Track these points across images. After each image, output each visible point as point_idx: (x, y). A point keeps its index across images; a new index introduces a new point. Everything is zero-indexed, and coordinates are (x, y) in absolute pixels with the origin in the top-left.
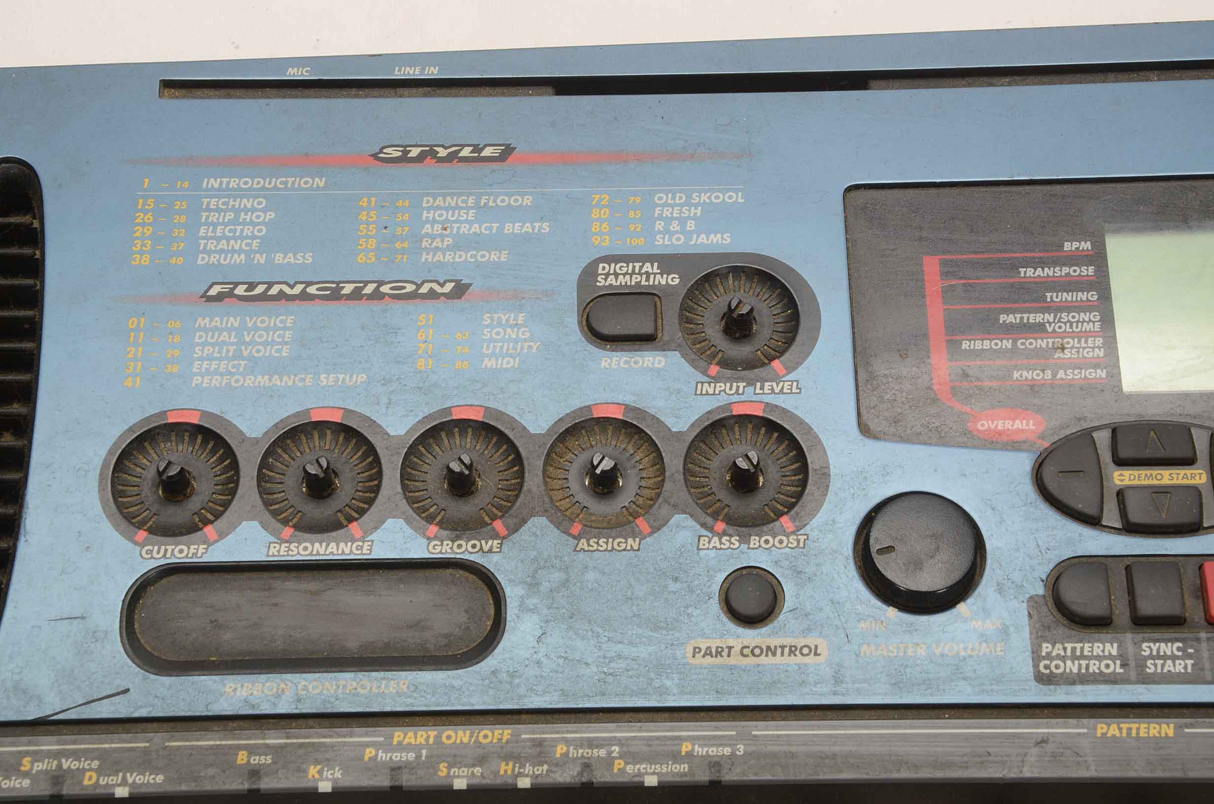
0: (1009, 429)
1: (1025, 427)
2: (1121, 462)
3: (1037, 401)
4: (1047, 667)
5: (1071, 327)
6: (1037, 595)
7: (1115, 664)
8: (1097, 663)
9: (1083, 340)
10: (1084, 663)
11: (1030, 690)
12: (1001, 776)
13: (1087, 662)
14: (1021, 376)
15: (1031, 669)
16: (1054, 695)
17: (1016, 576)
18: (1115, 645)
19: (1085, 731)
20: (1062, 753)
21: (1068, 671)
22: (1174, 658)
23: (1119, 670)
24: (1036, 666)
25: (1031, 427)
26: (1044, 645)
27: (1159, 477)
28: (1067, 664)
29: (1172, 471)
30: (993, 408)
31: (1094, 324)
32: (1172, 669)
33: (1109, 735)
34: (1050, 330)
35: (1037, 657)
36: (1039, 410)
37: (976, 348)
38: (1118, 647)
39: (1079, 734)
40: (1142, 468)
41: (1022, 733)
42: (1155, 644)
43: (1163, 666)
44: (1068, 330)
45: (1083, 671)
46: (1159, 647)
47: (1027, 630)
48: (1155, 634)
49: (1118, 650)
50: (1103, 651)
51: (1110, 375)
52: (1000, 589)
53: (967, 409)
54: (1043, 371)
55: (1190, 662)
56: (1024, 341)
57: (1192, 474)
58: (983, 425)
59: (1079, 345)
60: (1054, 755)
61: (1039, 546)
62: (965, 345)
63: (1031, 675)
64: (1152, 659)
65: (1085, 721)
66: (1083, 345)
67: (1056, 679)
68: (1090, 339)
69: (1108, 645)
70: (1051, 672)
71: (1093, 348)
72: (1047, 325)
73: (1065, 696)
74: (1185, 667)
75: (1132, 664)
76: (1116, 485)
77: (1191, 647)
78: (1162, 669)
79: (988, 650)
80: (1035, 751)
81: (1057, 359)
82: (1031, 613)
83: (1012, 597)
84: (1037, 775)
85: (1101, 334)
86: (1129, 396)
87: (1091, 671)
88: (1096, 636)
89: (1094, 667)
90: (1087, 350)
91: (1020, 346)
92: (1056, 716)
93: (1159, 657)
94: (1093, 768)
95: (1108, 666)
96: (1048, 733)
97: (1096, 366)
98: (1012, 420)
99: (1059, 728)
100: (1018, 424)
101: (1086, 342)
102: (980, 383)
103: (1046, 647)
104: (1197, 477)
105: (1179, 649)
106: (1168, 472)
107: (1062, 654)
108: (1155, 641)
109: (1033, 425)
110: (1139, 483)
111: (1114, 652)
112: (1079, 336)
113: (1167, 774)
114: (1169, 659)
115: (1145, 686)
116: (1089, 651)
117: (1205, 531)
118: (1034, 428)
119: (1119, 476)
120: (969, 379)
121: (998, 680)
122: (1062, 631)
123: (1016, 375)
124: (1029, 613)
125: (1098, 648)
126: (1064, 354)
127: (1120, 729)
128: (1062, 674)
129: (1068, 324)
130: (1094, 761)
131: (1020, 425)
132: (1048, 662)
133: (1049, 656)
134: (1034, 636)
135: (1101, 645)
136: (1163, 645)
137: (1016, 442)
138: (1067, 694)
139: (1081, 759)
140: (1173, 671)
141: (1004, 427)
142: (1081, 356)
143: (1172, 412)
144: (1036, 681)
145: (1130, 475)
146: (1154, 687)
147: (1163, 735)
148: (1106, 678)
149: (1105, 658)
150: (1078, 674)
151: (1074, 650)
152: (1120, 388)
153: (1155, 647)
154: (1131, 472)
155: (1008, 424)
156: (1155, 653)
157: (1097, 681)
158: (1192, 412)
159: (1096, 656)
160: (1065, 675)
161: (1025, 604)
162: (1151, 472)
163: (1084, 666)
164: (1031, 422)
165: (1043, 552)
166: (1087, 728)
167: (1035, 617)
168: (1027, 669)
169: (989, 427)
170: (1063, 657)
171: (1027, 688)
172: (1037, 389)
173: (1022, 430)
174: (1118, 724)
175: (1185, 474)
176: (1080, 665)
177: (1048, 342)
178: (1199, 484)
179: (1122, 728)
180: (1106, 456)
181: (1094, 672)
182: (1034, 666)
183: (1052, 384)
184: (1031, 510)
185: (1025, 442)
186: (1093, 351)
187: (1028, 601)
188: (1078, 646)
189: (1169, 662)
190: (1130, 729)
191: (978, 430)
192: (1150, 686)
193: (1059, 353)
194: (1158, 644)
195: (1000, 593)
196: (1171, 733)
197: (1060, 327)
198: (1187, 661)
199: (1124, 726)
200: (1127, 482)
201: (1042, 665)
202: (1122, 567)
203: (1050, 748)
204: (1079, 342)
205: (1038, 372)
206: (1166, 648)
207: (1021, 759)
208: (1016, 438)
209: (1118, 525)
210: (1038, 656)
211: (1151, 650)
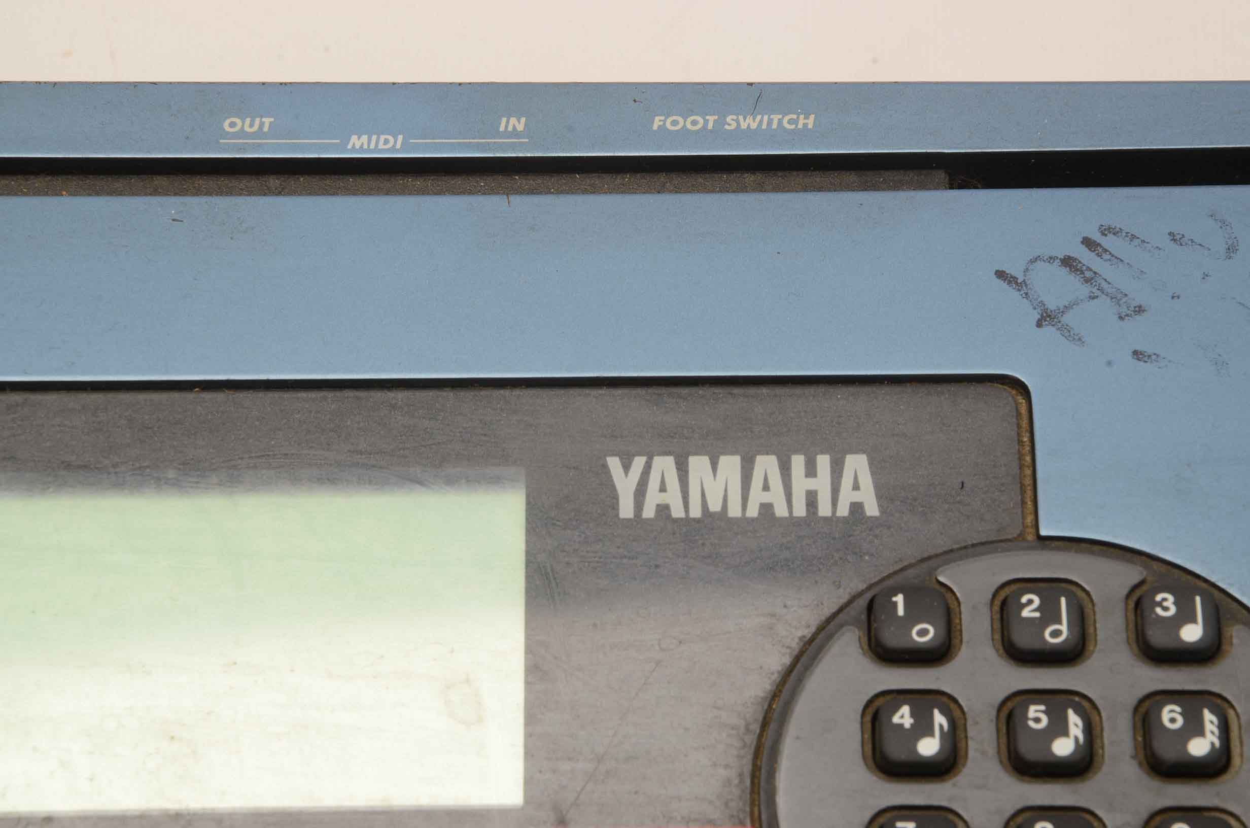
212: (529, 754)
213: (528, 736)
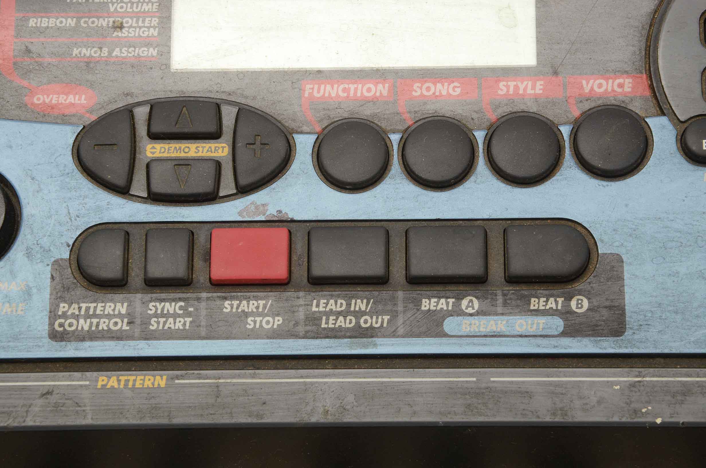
0: (62, 103)
1: (77, 102)
2: (154, 136)
3: (90, 77)
4: (61, 325)
5: (131, 8)
6: (62, 259)
7: (123, 322)
8: (107, 321)
9: (141, 19)
10: (95, 321)
11: (43, 346)
12: (5, 425)
13: (98, 320)
14: (80, 53)
15: (47, 327)
16: (64, 351)
17: (45, 242)
18: (125, 305)
19: (88, 383)
20: (64, 404)
21: (80, 328)
22: (175, 316)
23: (125, 327)
24: (51, 324)
25: (83, 101)
26: (62, 305)
27: (187, 150)
28: (80, 322)
29: (199, 145)
30: (49, 83)
31: (153, 5)
32: (172, 326)
33: (108, 387)
34: (112, 9)
35: (53, 315)
36: (91, 85)
37: (43, 25)
38: (128, 306)
39: (81, 386)
40: (172, 141)
41: (30, 386)
42: (160, 304)
43: (165, 323)
44: (129, 10)
45: (94, 328)
46: (164, 306)
47: (48, 290)
48: (162, 295)
49: (127, 309)
50: (114, 310)
51: (161, 54)
52: (29, 254)
53: (25, 83)
54: (101, 48)
55: (189, 320)
56: (87, 19)
57: (216, 147)
58: (39, 99)
59: (136, 25)
60: (56, 405)
61: (69, 213)
62: (32, 23)
63: (45, 333)
64: (156, 317)
65: (88, 374)
66: (140, 24)
67: (68, 336)
68: (147, 19)
69: (119, 305)
70: (65, 329)
71: (148, 28)
72: (110, 5)
73: (73, 351)
74: (184, 324)
75: (138, 321)
76: (147, 157)
77: (192, 306)
78: (164, 326)
79: (9, 310)
80: (40, 402)
81: (115, 37)
82: (54, 275)
83: (39, 261)
84: (38, 424)
85: (158, 14)
86: (175, 74)
87: (100, 328)
88: (110, 296)
89: (103, 326)
90: (143, 29)
91: (82, 24)
92: (66, 370)
93: (163, 315)
94: (89, 417)
95: (116, 324)
96: (54, 385)
97: (148, 45)
98: (65, 94)
99: (65, 381)
100: (71, 99)
101: (143, 21)
102: (40, 60)
103: (63, 307)
104: (220, 151)
105: (181, 308)
106: (195, 146)
107: (77, 313)
108: (161, 300)
109: (85, 100)
110: (168, 155)
111: (124, 311)
112: (137, 16)
113: (155, 421)
114: (171, 317)
115: (146, 341)
116: (101, 311)
117: (221, 200)
118: (85, 102)
119: (151, 149)
120: (31, 54)
121: (16, 338)
122: (80, 291)
123: (76, 52)
124: (52, 275)
125: (109, 308)
126: (122, 32)
127: (119, 381)
128: (74, 332)
129: (129, 5)
130: (91, 410)
131: (73, 99)
132: (62, 321)
133: (64, 315)
134: (53, 297)
135: (113, 305)
136: (167, 304)
137: (66, 116)
138: (76, 349)
139: (79, 408)
140: (173, 328)
141: (58, 101)
142: (137, 35)
143: (211, 89)
144: (50, 338)
145: (161, 148)
146: (154, 342)
147: (156, 386)
148: (113, 335)
149: (115, 316)
150: (88, 331)
151: (88, 309)
152: (168, 66)
153: (160, 306)
154: (162, 145)
155: (62, 99)
156: (159, 312)
157: (104, 337)
158: (227, 89)
159: (107, 315)
160: (76, 334)
161: (49, 268)
162: (180, 145)
163: (95, 323)
164: (83, 96)
165: (73, 219)
166: (89, 380)
167: (58, 279)
168: (44, 328)
169: (44, 101)
170: (78, 315)
171: (40, 344)
172: (91, 65)
173: (74, 104)
174: (118, 377)
175: (210, 147)
176: (91, 323)
177: (109, 22)
178: (220, 157)
179: (120, 380)
180: (142, 130)
181: (103, 329)
182: (49, 324)
183: (106, 61)
184: (67, 180)
185: (74, 115)
186: (149, 31)
187: (53, 264)
188: (92, 305)
189: (171, 320)
190: (127, 381)
191: (33, 104)
192: (150, 342)
193: (118, 32)
194: (163, 304)
195: (28, 257)
196: (163, 384)
197: (122, 7)
198: (186, 319)
199: (123, 378)
200: (157, 155)
201: (57, 323)
202: (143, 232)
203: (53, 399)
204: (137, 22)
205: (95, 49)
206: (169, 307)
207: (26, 409)
208: (67, 112)
209: (145, 195)
210: (55, 315)
211: (157, 309)
212: (539, 41)
213: (538, 32)
